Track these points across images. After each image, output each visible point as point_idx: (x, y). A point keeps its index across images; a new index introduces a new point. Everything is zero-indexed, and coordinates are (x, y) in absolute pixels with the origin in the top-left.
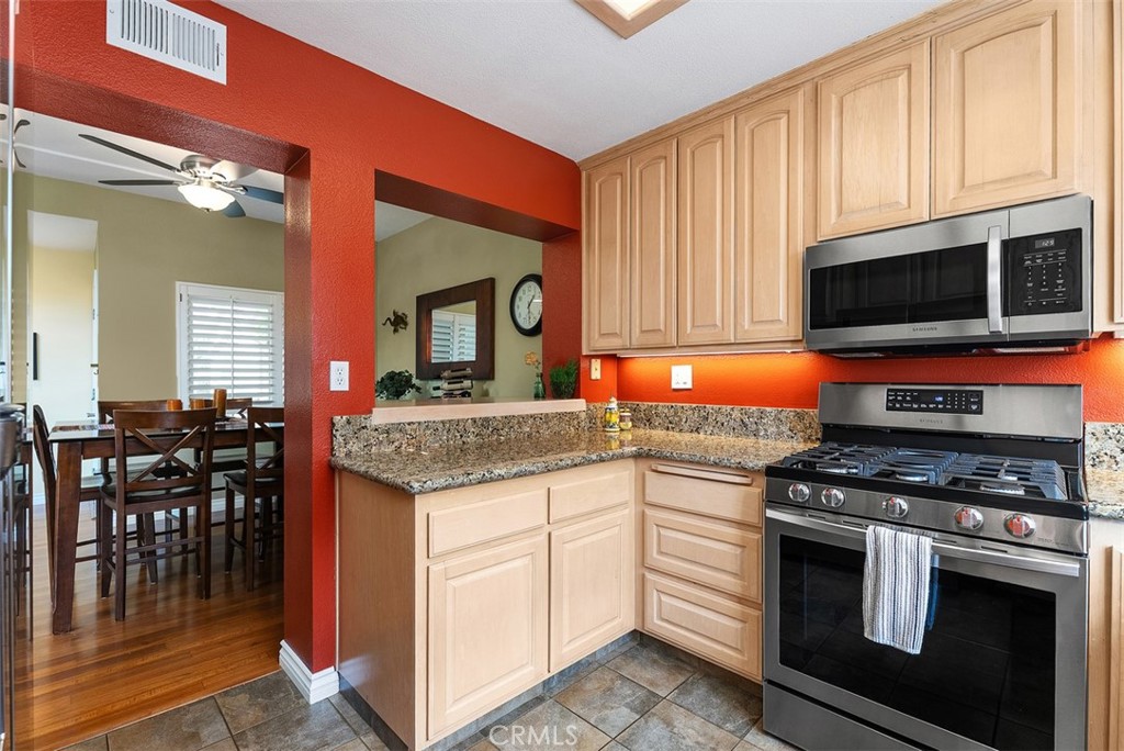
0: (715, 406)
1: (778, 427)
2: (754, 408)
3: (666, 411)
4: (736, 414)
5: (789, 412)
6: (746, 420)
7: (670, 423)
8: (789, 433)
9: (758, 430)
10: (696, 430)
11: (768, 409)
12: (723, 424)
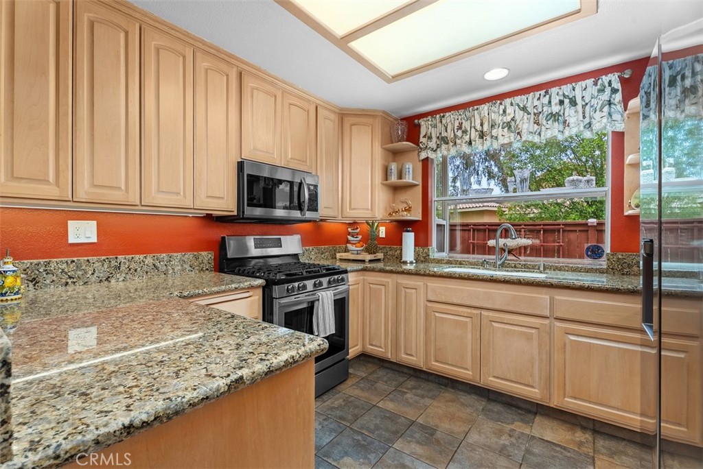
0: (127, 257)
1: (182, 266)
2: (164, 255)
3: (64, 266)
4: (149, 260)
5: (189, 255)
6: (158, 264)
7: (70, 277)
8: (190, 268)
9: (167, 270)
10: (107, 279)
11: (175, 254)
12: (136, 270)
